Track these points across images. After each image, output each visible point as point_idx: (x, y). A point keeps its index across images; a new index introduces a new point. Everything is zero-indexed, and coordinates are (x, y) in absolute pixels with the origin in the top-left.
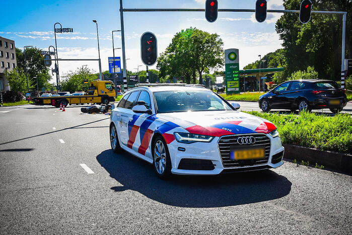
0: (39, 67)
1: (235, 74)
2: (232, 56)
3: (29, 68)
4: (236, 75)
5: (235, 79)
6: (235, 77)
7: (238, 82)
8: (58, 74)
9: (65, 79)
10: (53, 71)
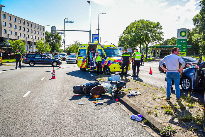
0: (56, 41)
1: (184, 46)
2: (183, 34)
3: (52, 41)
4: (185, 48)
5: (184, 50)
6: (184, 49)
7: (185, 52)
8: (65, 44)
9: (68, 46)
10: (62, 42)
